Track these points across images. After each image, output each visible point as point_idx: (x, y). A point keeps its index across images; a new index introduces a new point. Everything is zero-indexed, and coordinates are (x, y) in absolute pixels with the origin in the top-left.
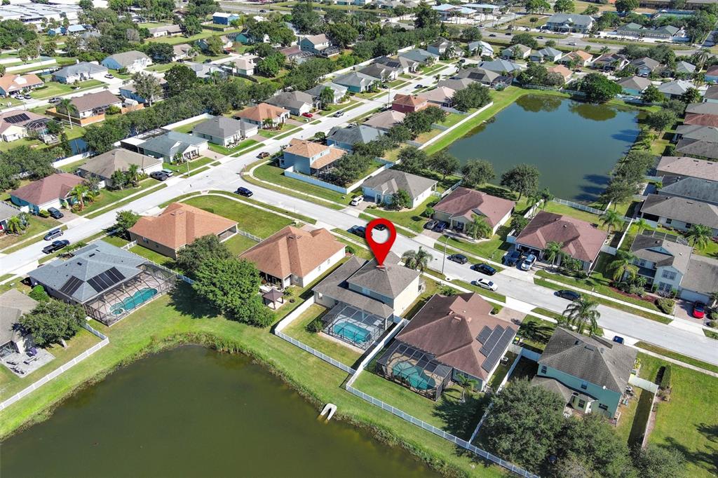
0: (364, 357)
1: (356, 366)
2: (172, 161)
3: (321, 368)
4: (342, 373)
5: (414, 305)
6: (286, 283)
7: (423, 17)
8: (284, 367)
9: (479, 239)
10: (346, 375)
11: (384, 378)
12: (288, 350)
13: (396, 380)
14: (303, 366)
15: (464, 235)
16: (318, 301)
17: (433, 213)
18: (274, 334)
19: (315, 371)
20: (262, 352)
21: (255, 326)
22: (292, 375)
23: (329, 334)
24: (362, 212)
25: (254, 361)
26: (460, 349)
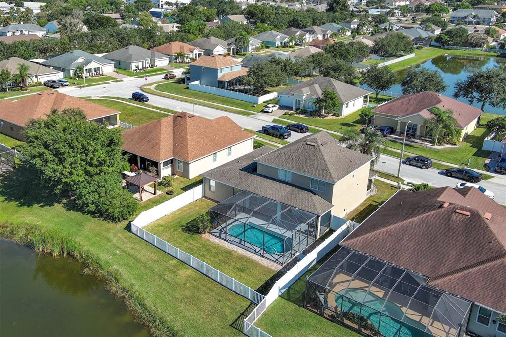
0: (278, 275)
1: (265, 289)
2: (71, 76)
3: (198, 289)
4: (238, 300)
5: (362, 208)
6: (166, 172)
7: (334, 5)
8: (134, 281)
9: (440, 144)
10: (245, 304)
11: (321, 315)
12: (146, 255)
13: (346, 322)
14: (168, 282)
15: (418, 141)
16: (208, 194)
17: (371, 115)
18: (130, 231)
19: (187, 293)
20: (104, 257)
21: (105, 220)
22: (145, 295)
23: (220, 237)
24: (276, 118)
25: (86, 271)
26: (482, 267)
